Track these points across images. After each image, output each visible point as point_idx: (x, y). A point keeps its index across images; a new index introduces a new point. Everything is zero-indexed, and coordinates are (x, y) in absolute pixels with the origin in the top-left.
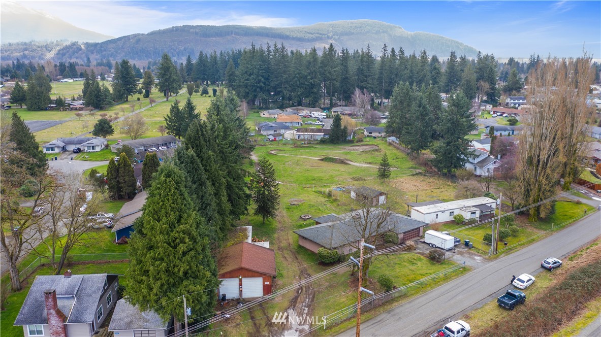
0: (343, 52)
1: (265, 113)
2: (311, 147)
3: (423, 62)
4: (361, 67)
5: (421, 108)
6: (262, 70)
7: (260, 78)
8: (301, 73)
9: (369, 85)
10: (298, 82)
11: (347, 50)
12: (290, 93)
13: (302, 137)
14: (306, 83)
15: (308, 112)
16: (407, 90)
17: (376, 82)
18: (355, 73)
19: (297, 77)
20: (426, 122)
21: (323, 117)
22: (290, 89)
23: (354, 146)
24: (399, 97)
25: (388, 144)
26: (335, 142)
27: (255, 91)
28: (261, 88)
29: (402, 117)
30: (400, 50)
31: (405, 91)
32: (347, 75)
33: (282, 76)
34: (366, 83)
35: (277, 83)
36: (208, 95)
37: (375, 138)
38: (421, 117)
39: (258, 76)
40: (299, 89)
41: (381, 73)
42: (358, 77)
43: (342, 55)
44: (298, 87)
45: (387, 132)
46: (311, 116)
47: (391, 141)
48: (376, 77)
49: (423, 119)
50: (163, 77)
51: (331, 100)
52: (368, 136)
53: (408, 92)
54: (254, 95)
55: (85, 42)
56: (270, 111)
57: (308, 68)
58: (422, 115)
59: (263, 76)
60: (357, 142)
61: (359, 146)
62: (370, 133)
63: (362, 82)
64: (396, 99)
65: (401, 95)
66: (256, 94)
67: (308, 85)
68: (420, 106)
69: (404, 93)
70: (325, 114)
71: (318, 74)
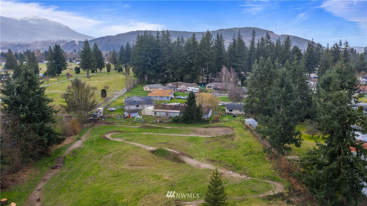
0: (218, 37)
1: (147, 87)
2: (159, 128)
3: (286, 46)
4: (233, 49)
5: (284, 89)
6: (150, 51)
7: (148, 58)
8: (182, 54)
9: (240, 65)
10: (179, 62)
11: (221, 35)
12: (173, 71)
13: (158, 114)
14: (186, 62)
15: (185, 87)
16: (268, 66)
17: (245, 62)
18: (228, 54)
19: (179, 57)
20: (291, 107)
21: (196, 91)
22: (172, 67)
23: (207, 127)
24: (259, 74)
25: (245, 127)
26: (188, 122)
27: (144, 68)
28: (149, 66)
29: (263, 96)
30: (267, 35)
31: (265, 67)
32: (221, 56)
33: (166, 57)
34: (237, 62)
35: (162, 62)
36: (121, 72)
37: (234, 116)
38: (283, 101)
39: (146, 56)
40: (181, 67)
41: (251, 55)
42: (231, 58)
43: (217, 39)
44: (180, 66)
45: (246, 111)
46: (186, 90)
47: (248, 124)
48: (247, 58)
49: (286, 104)
50: (84, 58)
51: (208, 77)
52: (228, 114)
53: (270, 68)
54: (143, 72)
55: (79, 41)
56: (151, 86)
57: (188, 50)
58: (284, 97)
59: (150, 56)
60: (213, 122)
61: (213, 127)
62: (231, 111)
63: (233, 62)
64: (255, 76)
65: (262, 72)
66: (144, 71)
67: (187, 64)
68: (282, 86)
69: (265, 70)
70: (198, 89)
71: (197, 55)
